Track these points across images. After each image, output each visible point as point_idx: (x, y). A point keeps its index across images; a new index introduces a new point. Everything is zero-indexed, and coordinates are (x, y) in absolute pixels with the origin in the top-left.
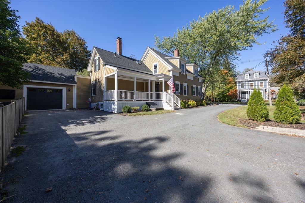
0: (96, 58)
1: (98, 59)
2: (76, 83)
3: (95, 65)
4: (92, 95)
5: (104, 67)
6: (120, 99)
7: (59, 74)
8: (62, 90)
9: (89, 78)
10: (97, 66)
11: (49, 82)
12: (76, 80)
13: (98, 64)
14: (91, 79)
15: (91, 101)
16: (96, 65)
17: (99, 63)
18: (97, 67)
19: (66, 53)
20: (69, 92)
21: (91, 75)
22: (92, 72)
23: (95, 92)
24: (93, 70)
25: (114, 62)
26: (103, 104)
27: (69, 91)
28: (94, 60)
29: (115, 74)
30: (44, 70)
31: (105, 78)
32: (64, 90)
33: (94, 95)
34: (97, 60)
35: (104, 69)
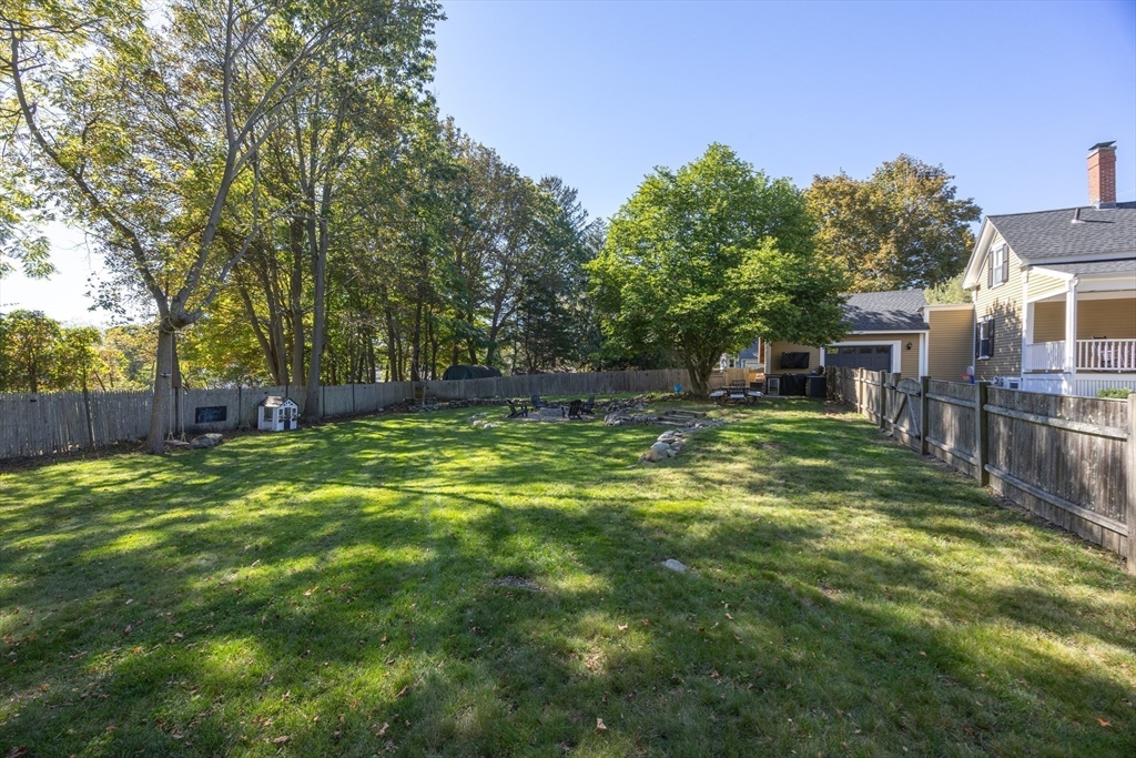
0: (995, 247)
1: (1003, 249)
2: (927, 327)
3: (991, 269)
4: (977, 357)
5: (1025, 273)
6: (1086, 368)
7: (893, 314)
8: (890, 347)
9: (969, 307)
10: (997, 269)
11: (865, 332)
12: (926, 319)
13: (1001, 263)
14: (973, 311)
15: (973, 373)
16: (995, 267)
17: (1006, 262)
18: (999, 275)
19: (885, 243)
20: (909, 352)
21: (974, 299)
22: (978, 288)
23: (988, 348)
24: (984, 281)
25: (1069, 249)
26: (1019, 383)
27: (909, 348)
28: (987, 254)
29: (1068, 294)
30: (857, 308)
31: (1029, 304)
32: (897, 346)
33: (987, 357)
34: (998, 252)
35: (1025, 280)
